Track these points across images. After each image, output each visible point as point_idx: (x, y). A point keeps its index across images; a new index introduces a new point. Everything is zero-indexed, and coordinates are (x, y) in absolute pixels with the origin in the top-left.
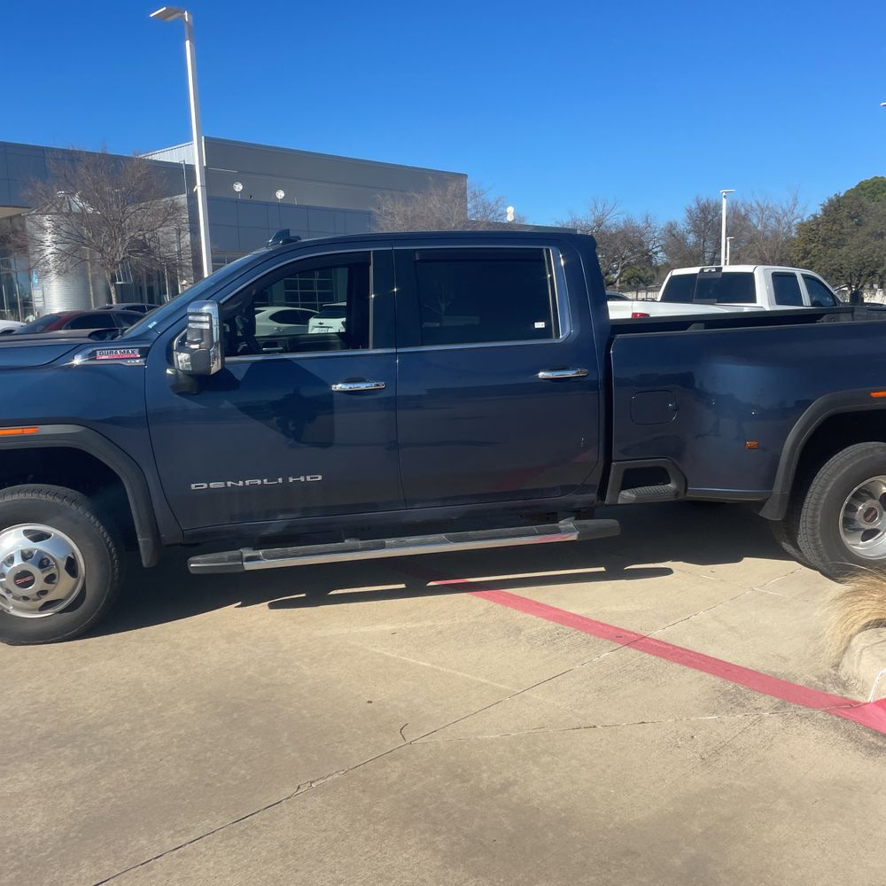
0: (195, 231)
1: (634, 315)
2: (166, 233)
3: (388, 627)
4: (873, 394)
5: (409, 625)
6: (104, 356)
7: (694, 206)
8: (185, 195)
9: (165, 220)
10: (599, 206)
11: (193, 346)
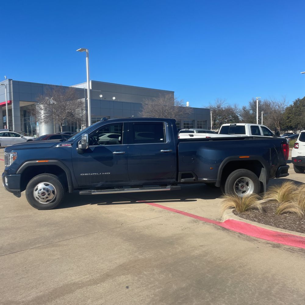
0: (87, 110)
1: (206, 137)
2: (78, 110)
3: (124, 209)
4: (240, 157)
5: (129, 208)
6: (63, 145)
7: (252, 101)
8: (85, 99)
9: (78, 107)
10: (219, 101)
11: (82, 143)
